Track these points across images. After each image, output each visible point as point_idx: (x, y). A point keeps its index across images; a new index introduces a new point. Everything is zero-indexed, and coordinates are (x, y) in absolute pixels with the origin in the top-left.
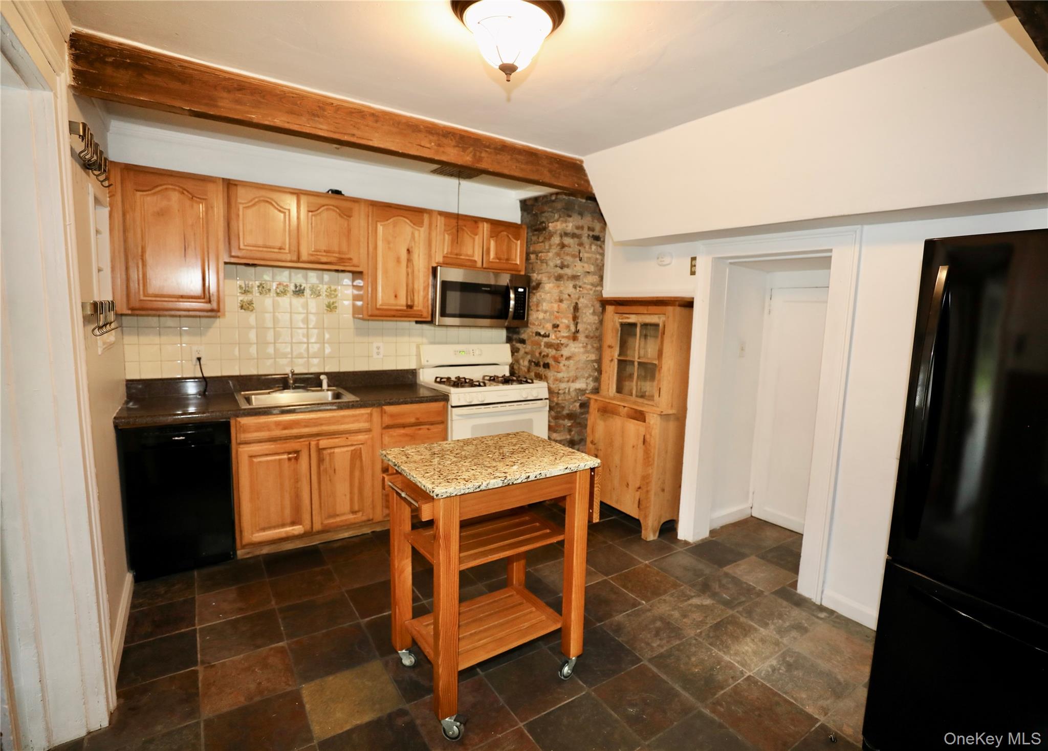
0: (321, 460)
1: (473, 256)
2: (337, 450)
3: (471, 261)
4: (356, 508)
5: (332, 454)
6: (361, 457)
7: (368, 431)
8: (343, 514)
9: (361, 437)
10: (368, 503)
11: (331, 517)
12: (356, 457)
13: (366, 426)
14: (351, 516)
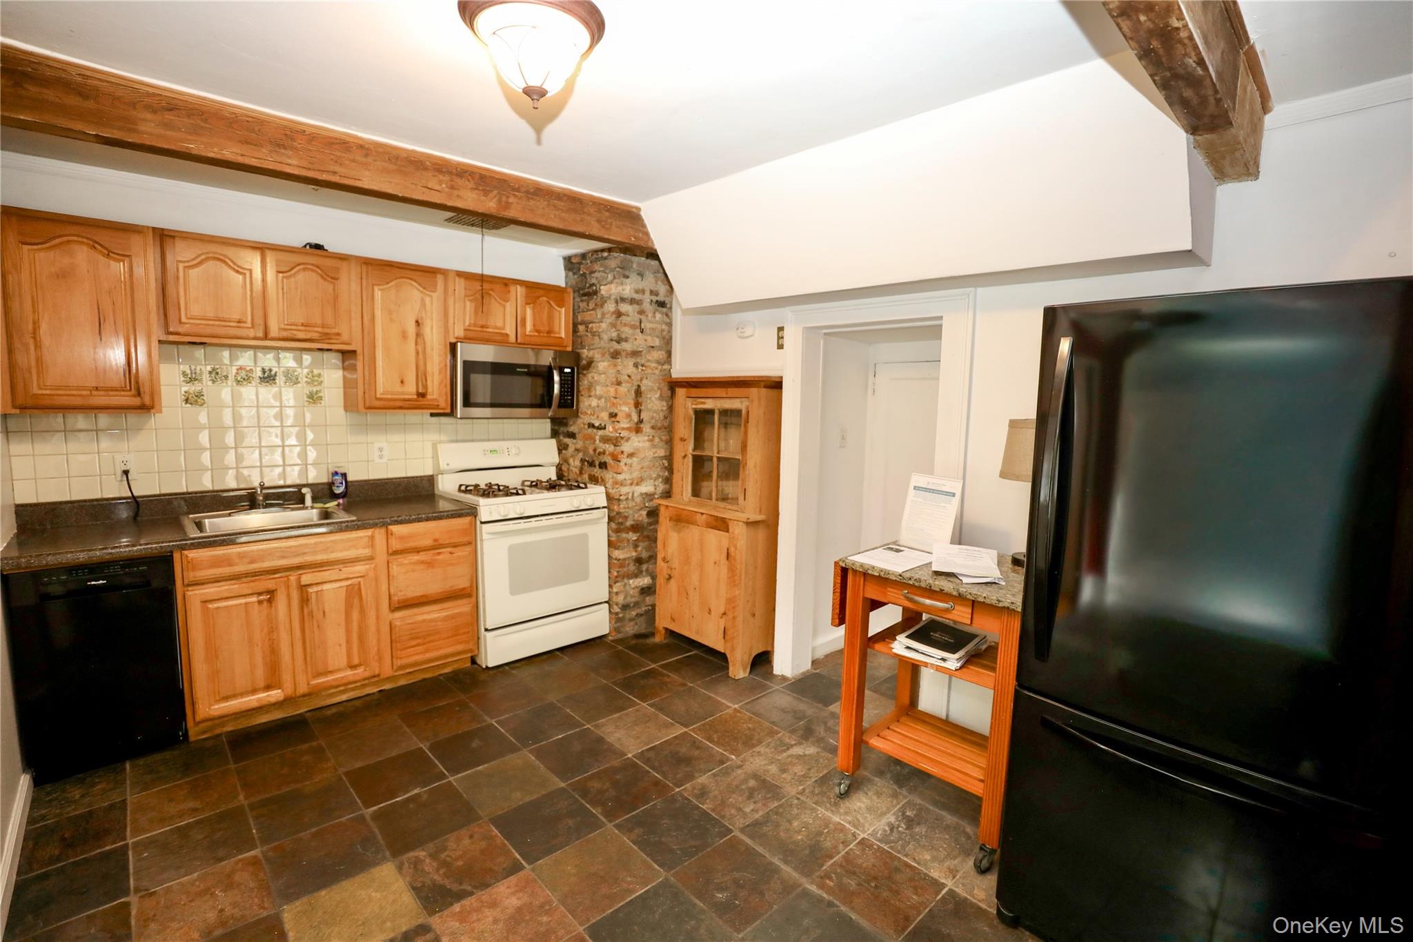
0: (304, 600)
1: (504, 329)
2: (326, 587)
3: (502, 334)
4: (356, 661)
5: (319, 593)
6: (360, 594)
7: (369, 558)
8: (339, 670)
9: (360, 568)
10: (373, 652)
11: (319, 675)
12: (354, 594)
13: (366, 552)
14: (349, 672)
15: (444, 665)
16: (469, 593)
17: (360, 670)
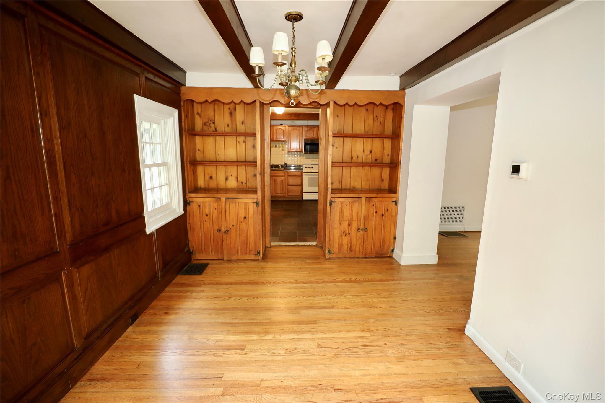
0: (275, 181)
1: (313, 136)
2: (278, 180)
3: (313, 137)
4: (281, 193)
5: (277, 180)
6: (283, 182)
7: (285, 176)
8: (279, 194)
9: (283, 178)
10: (284, 191)
11: (276, 194)
12: (282, 181)
13: (284, 175)
14: (280, 194)
15: (297, 198)
16: (301, 185)
17: (282, 195)
